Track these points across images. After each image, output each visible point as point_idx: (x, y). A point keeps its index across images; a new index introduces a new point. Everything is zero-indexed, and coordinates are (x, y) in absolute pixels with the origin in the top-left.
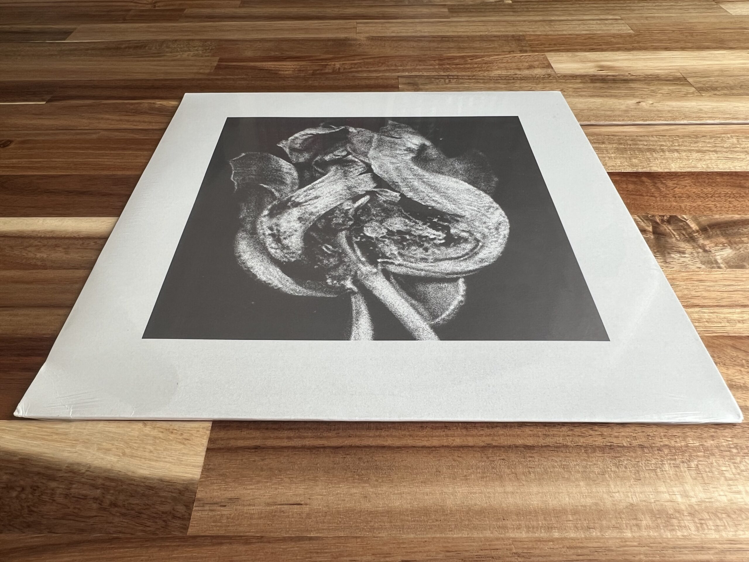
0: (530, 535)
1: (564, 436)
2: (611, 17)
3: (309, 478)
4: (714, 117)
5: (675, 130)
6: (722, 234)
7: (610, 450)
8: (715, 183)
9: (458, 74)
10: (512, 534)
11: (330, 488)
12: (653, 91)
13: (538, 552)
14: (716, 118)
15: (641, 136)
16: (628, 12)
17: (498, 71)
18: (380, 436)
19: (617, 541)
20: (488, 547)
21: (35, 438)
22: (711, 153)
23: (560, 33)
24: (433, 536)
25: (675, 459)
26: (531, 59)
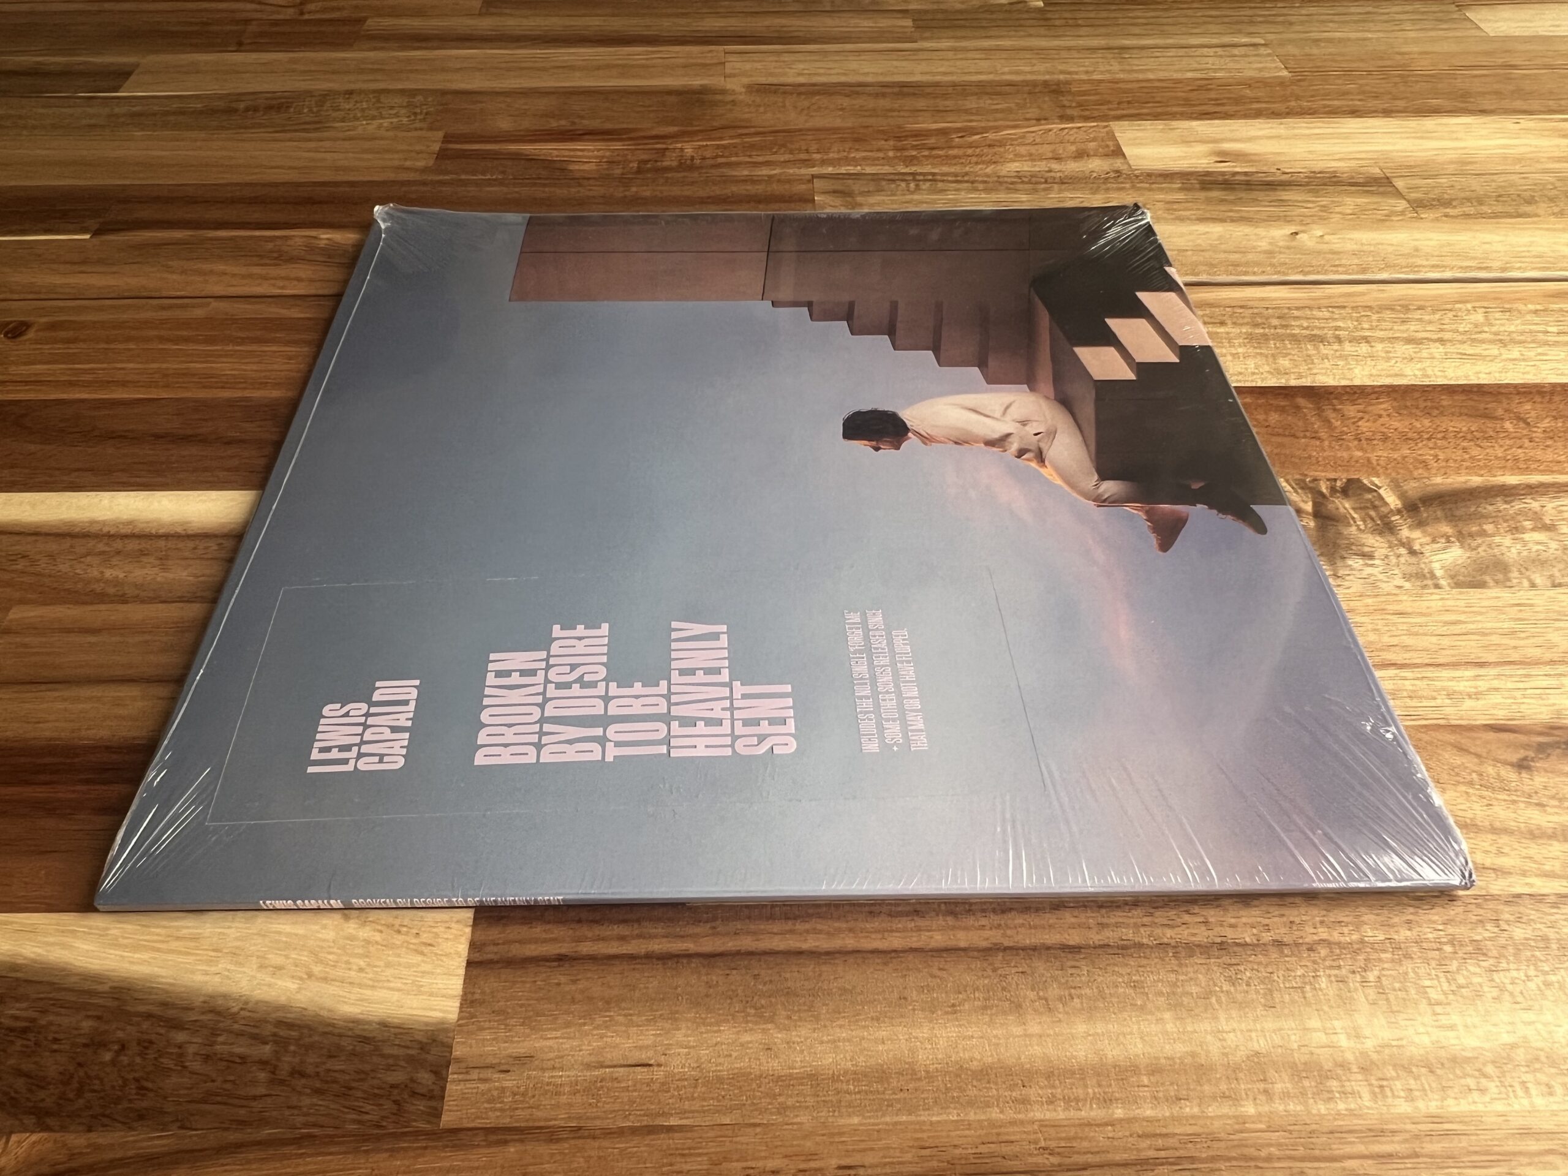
0: (1072, 1113)
1: (1136, 926)
2: (1245, 40)
3: (661, 1015)
4: (1443, 266)
5: (1363, 294)
6: (1446, 517)
7: (1221, 952)
8: (1437, 409)
9: (933, 171)
10: (1039, 1113)
11: (702, 1033)
12: (1324, 208)
13: (1085, 1144)
14: (1445, 267)
15: (1297, 308)
16: (1280, 28)
17: (1017, 164)
18: (792, 932)
19: (1229, 1122)
20: (994, 1139)
21: (136, 948)
22: (1432, 345)
23: (1141, 76)
24: (896, 1119)
25: (1339, 967)
26: (1082, 135)
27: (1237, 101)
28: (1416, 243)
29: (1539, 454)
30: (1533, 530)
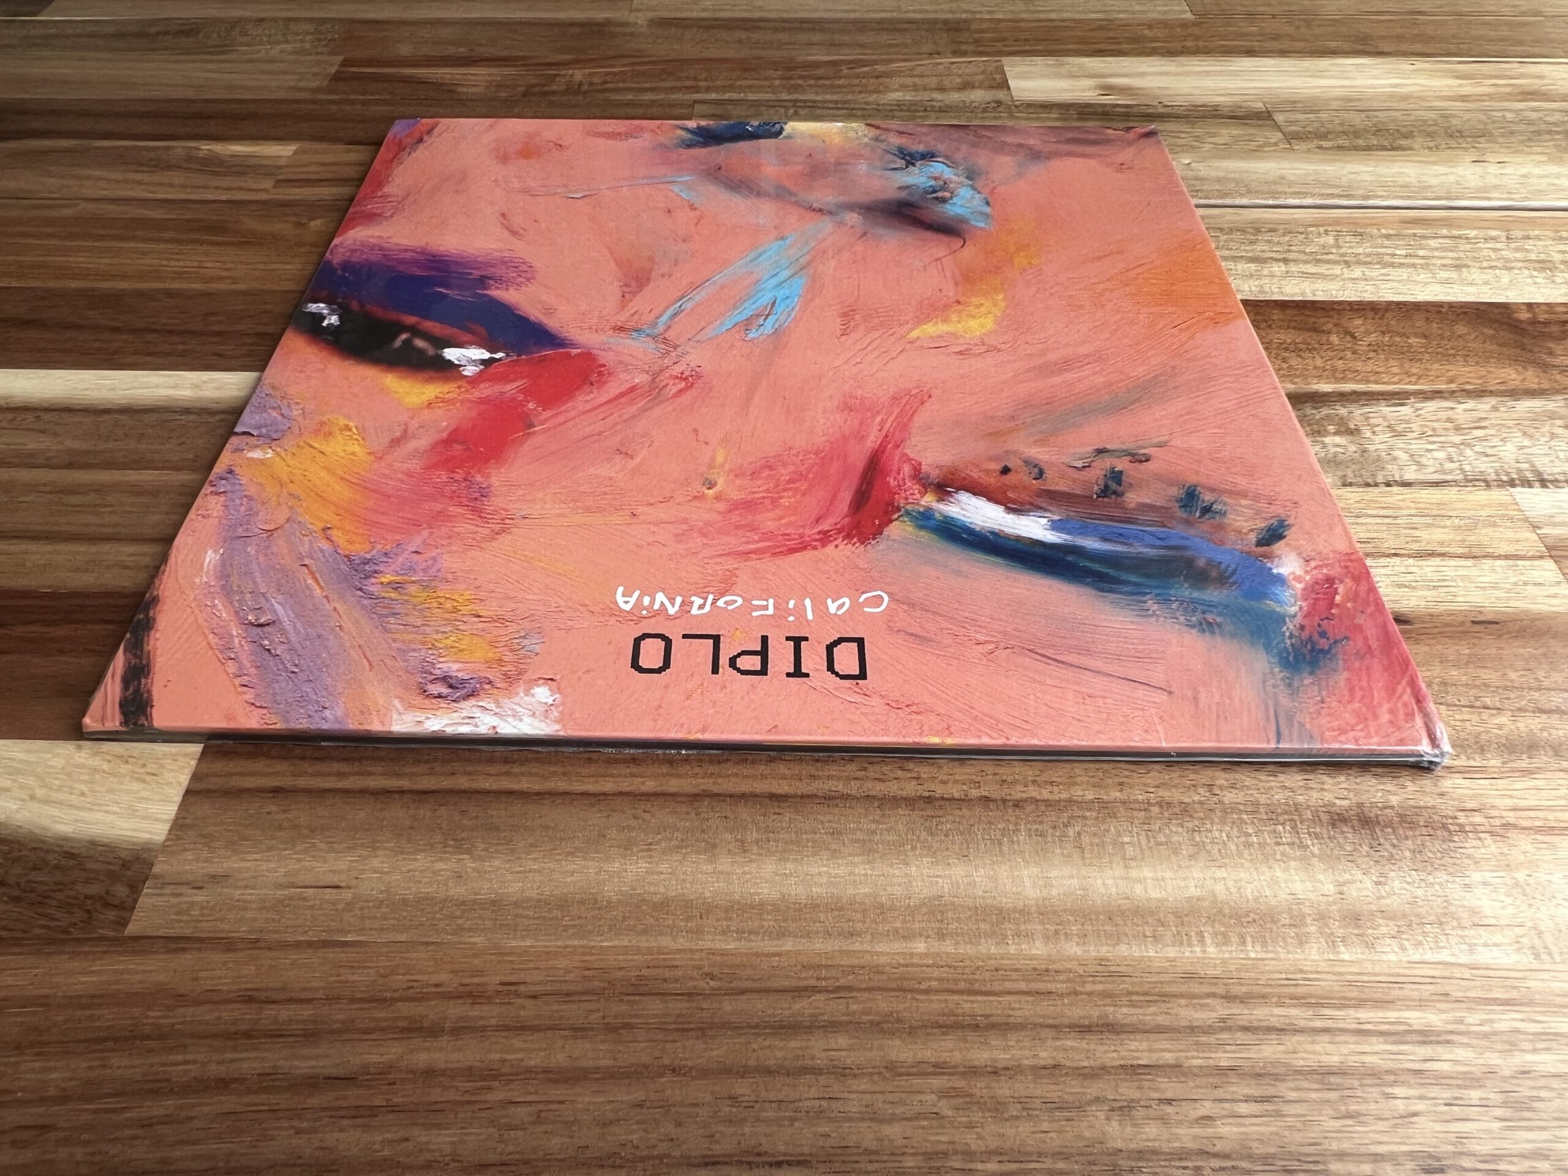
0: (742, 944)
1: (848, 778)
3: (362, 844)
4: (1304, 193)
5: (1218, 216)
7: (927, 805)
9: (816, 98)
10: (706, 943)
11: (397, 861)
12: (1198, 139)
13: (749, 971)
14: (1307, 194)
17: (899, 93)
18: (507, 774)
19: (896, 957)
20: (661, 964)
22: (1275, 264)
23: (1042, 16)
24: (568, 942)
25: (1042, 822)
26: (971, 69)
27: (1136, 40)
28: (1283, 172)
29: (1359, 365)
30: (1335, 434)
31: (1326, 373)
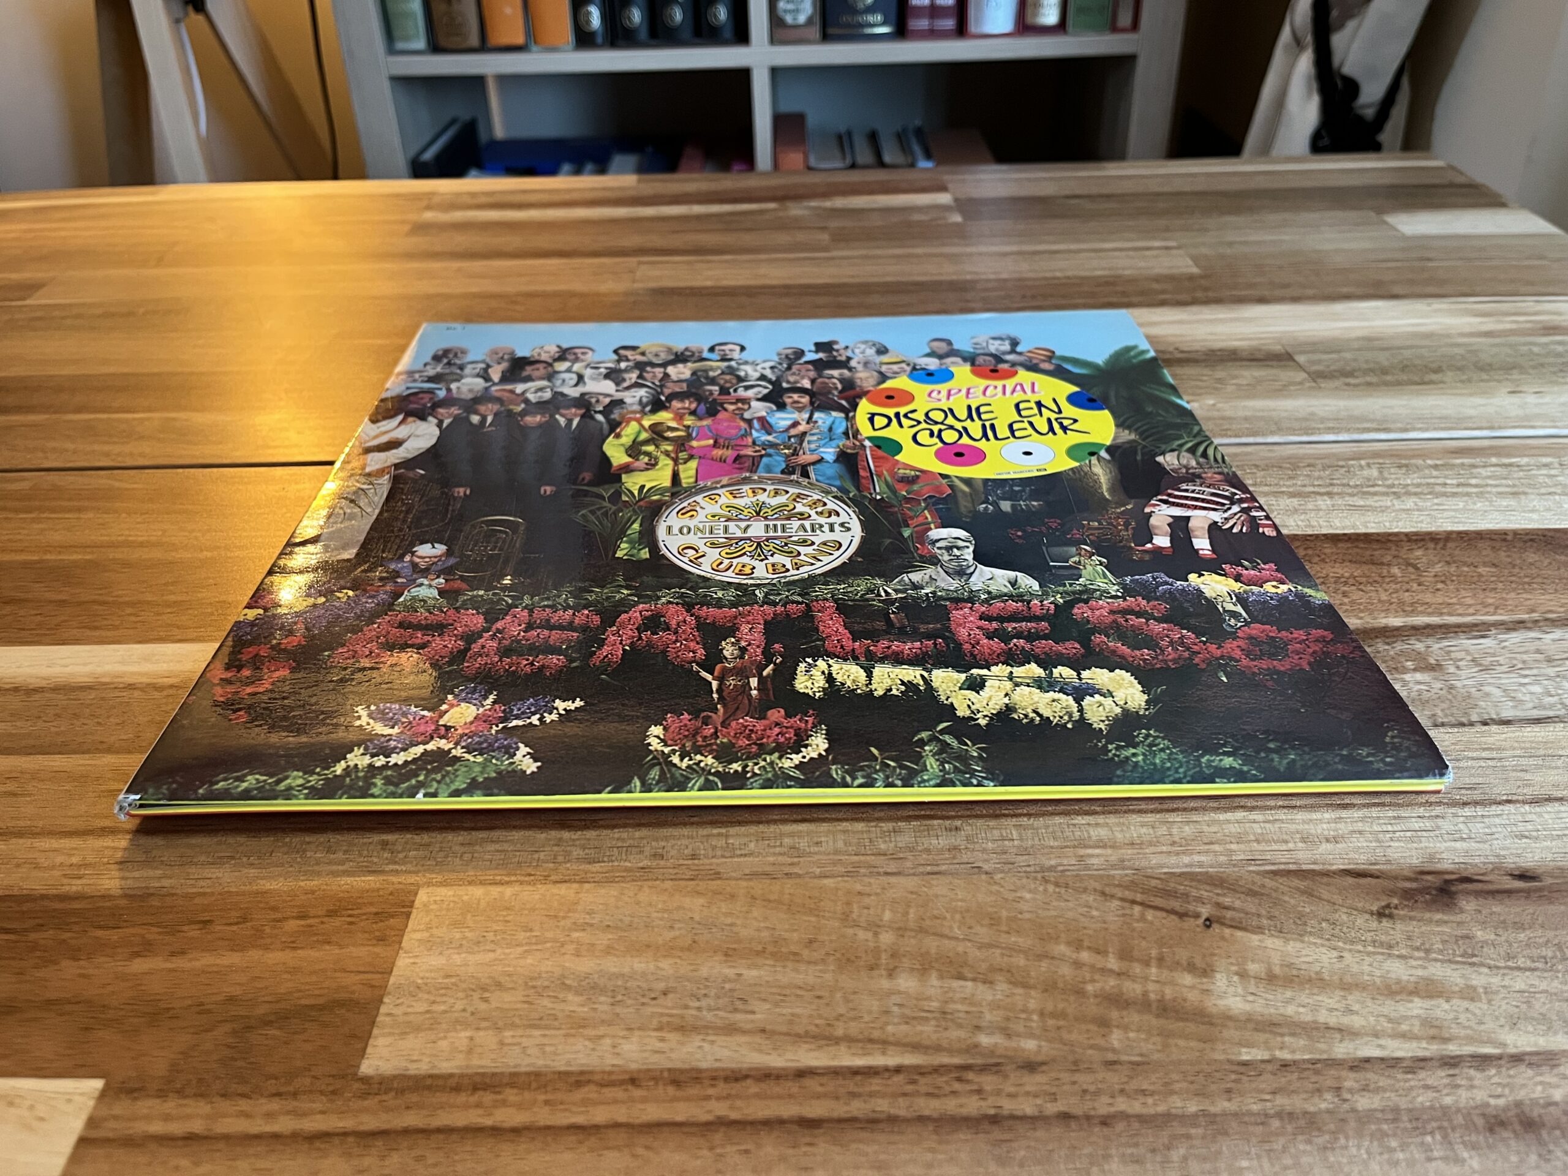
1: (894, 1094)
2: (1158, 244)
4: (1338, 429)
7: (993, 1126)
12: (1220, 381)
14: (1342, 430)
16: (1196, 234)
22: (1318, 497)
27: (1144, 293)
28: (1313, 409)
29: (1428, 597)
31: (1394, 606)
